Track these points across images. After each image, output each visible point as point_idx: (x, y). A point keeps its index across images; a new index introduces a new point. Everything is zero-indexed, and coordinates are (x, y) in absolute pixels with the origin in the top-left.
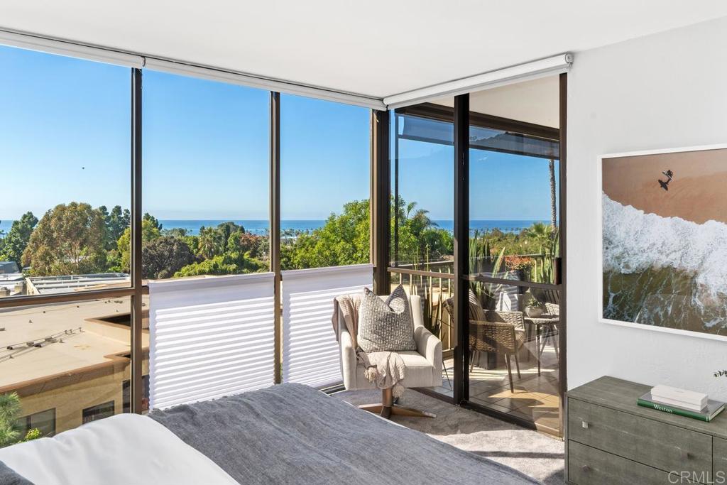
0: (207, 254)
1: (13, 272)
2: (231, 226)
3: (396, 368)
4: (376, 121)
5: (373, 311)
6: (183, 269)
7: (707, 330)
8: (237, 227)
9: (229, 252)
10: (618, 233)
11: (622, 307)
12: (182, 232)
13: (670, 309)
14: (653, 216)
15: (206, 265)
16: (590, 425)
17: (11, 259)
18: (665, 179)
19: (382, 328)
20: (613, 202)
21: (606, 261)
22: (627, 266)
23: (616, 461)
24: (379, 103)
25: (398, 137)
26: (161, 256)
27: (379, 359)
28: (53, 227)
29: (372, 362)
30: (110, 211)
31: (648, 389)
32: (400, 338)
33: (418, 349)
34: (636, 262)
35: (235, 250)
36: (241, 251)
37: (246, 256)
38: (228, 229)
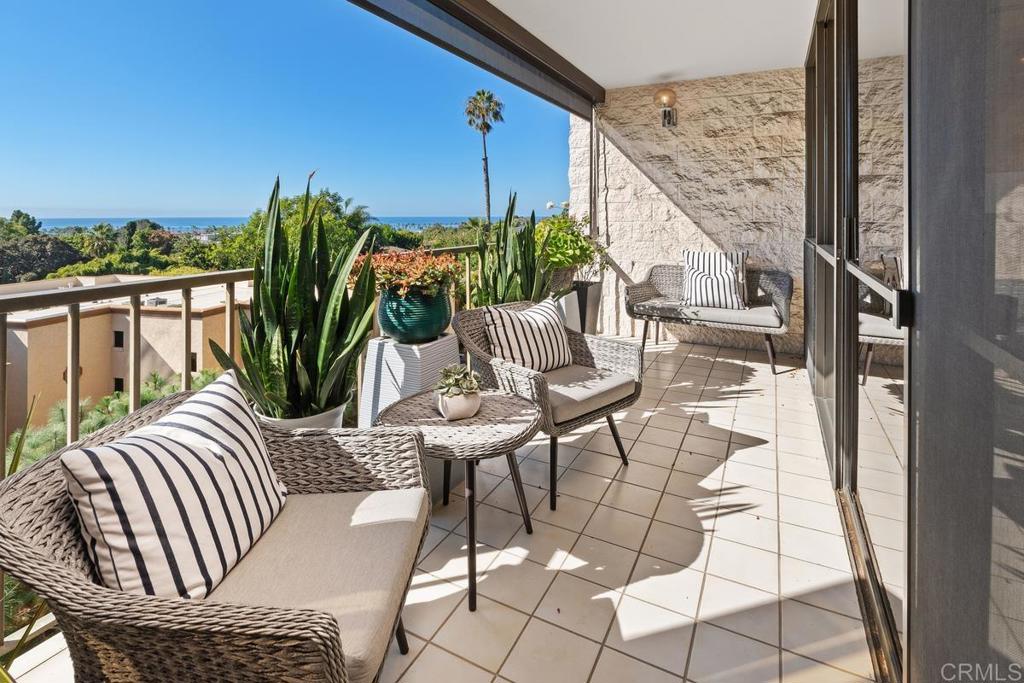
0: (96, 253)
2: (140, 223)
6: (61, 270)
15: (94, 265)
35: (141, 247)
36: (148, 248)
37: (153, 253)
38: (132, 227)
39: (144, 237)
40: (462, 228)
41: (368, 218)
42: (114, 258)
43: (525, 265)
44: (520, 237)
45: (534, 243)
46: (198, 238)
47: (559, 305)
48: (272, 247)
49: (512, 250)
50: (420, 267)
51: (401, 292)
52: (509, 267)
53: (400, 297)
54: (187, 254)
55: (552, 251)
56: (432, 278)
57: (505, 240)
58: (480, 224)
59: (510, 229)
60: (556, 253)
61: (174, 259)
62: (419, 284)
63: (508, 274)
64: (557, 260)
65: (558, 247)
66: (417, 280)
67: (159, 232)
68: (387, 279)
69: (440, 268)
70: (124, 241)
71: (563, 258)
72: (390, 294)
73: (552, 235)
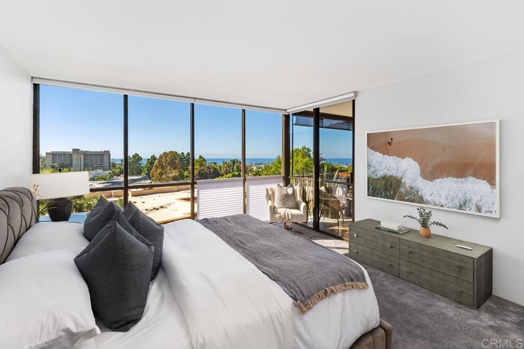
1: (147, 179)
2: (236, 161)
3: (288, 214)
4: (284, 118)
5: (280, 193)
7: (405, 200)
8: (238, 161)
9: (234, 172)
10: (373, 162)
11: (374, 191)
12: (215, 163)
13: (392, 192)
14: (386, 156)
16: (357, 235)
17: (147, 174)
18: (390, 141)
19: (284, 199)
20: (371, 150)
21: (368, 174)
22: (376, 176)
23: (366, 249)
24: (285, 111)
25: (293, 124)
26: (206, 173)
27: (282, 211)
28: (163, 161)
29: (279, 212)
30: (185, 154)
31: (379, 223)
32: (291, 203)
33: (298, 208)
34: (380, 174)
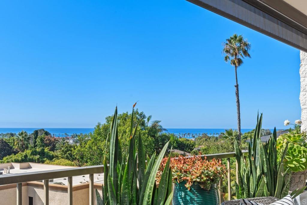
0: (20, 149)
6: (5, 159)
9: (37, 147)
15: (19, 156)
35: (41, 146)
36: (44, 147)
37: (46, 150)
38: (36, 133)
39: (42, 140)
40: (220, 137)
41: (161, 130)
42: (28, 152)
43: (269, 169)
44: (266, 147)
45: (276, 152)
46: (68, 141)
47: (295, 201)
48: (114, 152)
49: (260, 157)
50: (199, 168)
51: (187, 185)
52: (258, 170)
53: (187, 189)
54: (63, 151)
55: (290, 158)
56: (207, 176)
57: (255, 150)
58: (234, 134)
59: (258, 141)
60: (292, 161)
61: (56, 154)
62: (198, 180)
63: (258, 175)
64: (293, 166)
65: (294, 156)
66: (197, 177)
67: (49, 136)
68: (178, 175)
69: (212, 169)
70: (33, 142)
71: (298, 165)
72: (180, 187)
73: (289, 146)
